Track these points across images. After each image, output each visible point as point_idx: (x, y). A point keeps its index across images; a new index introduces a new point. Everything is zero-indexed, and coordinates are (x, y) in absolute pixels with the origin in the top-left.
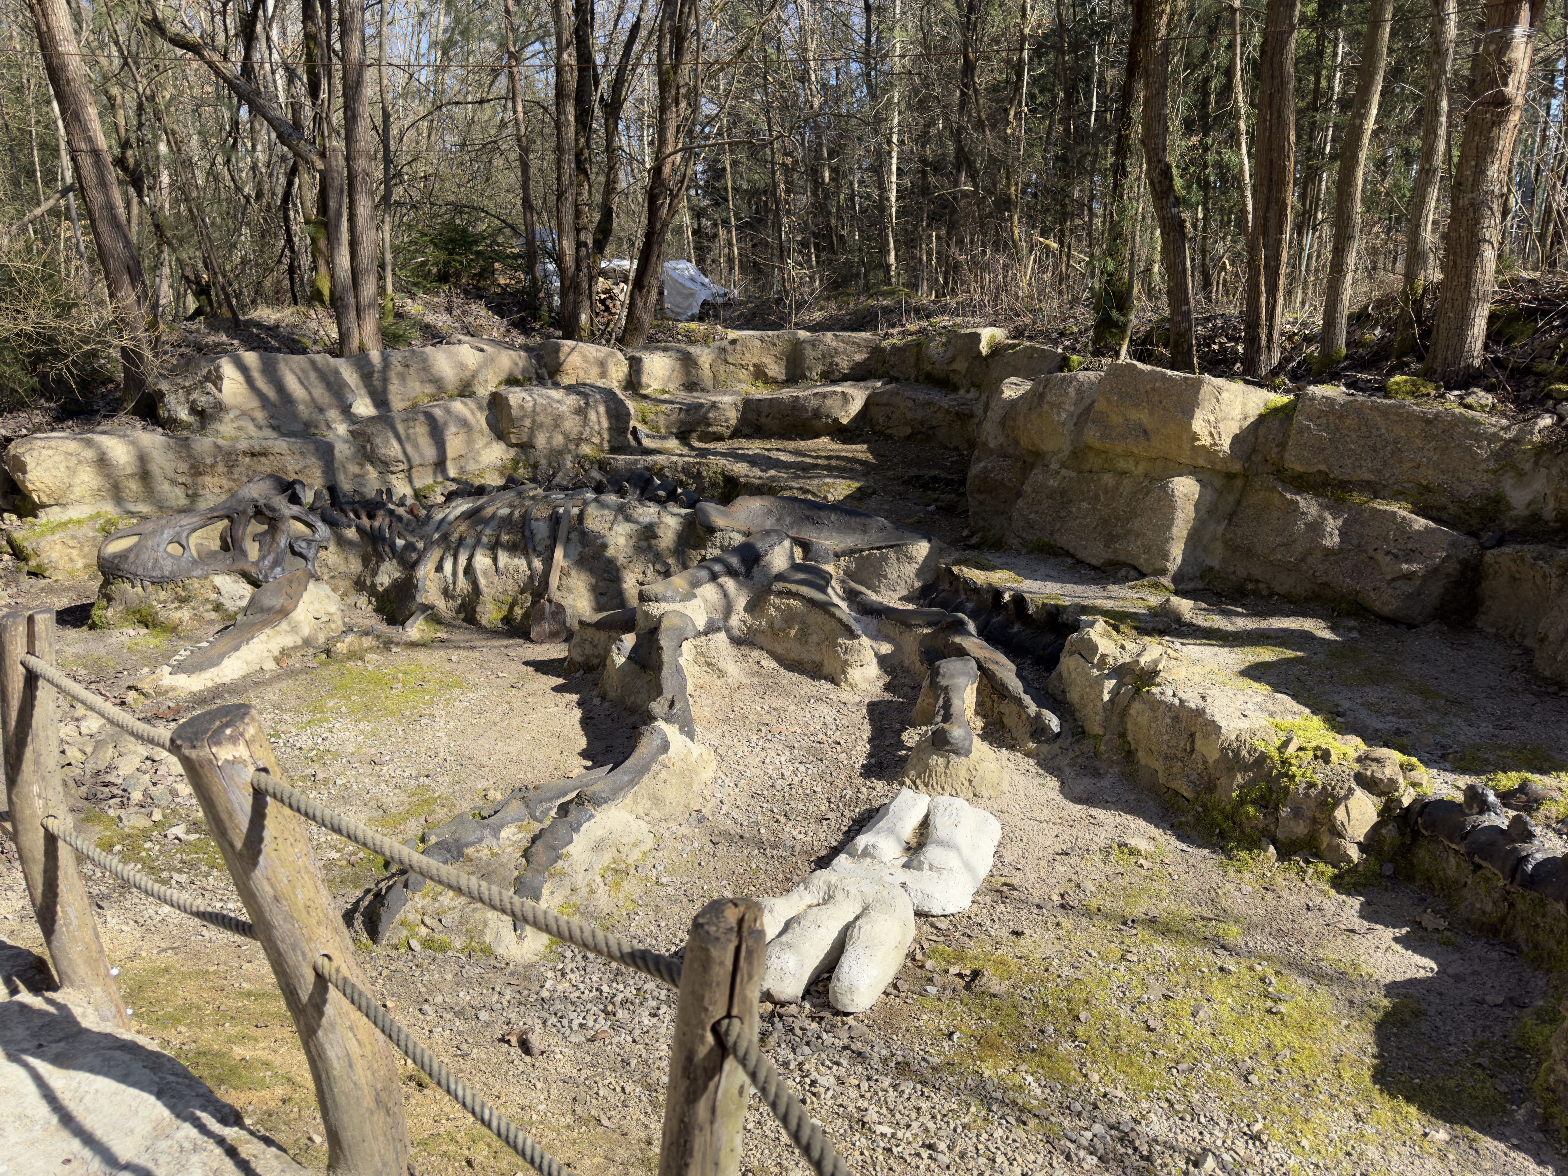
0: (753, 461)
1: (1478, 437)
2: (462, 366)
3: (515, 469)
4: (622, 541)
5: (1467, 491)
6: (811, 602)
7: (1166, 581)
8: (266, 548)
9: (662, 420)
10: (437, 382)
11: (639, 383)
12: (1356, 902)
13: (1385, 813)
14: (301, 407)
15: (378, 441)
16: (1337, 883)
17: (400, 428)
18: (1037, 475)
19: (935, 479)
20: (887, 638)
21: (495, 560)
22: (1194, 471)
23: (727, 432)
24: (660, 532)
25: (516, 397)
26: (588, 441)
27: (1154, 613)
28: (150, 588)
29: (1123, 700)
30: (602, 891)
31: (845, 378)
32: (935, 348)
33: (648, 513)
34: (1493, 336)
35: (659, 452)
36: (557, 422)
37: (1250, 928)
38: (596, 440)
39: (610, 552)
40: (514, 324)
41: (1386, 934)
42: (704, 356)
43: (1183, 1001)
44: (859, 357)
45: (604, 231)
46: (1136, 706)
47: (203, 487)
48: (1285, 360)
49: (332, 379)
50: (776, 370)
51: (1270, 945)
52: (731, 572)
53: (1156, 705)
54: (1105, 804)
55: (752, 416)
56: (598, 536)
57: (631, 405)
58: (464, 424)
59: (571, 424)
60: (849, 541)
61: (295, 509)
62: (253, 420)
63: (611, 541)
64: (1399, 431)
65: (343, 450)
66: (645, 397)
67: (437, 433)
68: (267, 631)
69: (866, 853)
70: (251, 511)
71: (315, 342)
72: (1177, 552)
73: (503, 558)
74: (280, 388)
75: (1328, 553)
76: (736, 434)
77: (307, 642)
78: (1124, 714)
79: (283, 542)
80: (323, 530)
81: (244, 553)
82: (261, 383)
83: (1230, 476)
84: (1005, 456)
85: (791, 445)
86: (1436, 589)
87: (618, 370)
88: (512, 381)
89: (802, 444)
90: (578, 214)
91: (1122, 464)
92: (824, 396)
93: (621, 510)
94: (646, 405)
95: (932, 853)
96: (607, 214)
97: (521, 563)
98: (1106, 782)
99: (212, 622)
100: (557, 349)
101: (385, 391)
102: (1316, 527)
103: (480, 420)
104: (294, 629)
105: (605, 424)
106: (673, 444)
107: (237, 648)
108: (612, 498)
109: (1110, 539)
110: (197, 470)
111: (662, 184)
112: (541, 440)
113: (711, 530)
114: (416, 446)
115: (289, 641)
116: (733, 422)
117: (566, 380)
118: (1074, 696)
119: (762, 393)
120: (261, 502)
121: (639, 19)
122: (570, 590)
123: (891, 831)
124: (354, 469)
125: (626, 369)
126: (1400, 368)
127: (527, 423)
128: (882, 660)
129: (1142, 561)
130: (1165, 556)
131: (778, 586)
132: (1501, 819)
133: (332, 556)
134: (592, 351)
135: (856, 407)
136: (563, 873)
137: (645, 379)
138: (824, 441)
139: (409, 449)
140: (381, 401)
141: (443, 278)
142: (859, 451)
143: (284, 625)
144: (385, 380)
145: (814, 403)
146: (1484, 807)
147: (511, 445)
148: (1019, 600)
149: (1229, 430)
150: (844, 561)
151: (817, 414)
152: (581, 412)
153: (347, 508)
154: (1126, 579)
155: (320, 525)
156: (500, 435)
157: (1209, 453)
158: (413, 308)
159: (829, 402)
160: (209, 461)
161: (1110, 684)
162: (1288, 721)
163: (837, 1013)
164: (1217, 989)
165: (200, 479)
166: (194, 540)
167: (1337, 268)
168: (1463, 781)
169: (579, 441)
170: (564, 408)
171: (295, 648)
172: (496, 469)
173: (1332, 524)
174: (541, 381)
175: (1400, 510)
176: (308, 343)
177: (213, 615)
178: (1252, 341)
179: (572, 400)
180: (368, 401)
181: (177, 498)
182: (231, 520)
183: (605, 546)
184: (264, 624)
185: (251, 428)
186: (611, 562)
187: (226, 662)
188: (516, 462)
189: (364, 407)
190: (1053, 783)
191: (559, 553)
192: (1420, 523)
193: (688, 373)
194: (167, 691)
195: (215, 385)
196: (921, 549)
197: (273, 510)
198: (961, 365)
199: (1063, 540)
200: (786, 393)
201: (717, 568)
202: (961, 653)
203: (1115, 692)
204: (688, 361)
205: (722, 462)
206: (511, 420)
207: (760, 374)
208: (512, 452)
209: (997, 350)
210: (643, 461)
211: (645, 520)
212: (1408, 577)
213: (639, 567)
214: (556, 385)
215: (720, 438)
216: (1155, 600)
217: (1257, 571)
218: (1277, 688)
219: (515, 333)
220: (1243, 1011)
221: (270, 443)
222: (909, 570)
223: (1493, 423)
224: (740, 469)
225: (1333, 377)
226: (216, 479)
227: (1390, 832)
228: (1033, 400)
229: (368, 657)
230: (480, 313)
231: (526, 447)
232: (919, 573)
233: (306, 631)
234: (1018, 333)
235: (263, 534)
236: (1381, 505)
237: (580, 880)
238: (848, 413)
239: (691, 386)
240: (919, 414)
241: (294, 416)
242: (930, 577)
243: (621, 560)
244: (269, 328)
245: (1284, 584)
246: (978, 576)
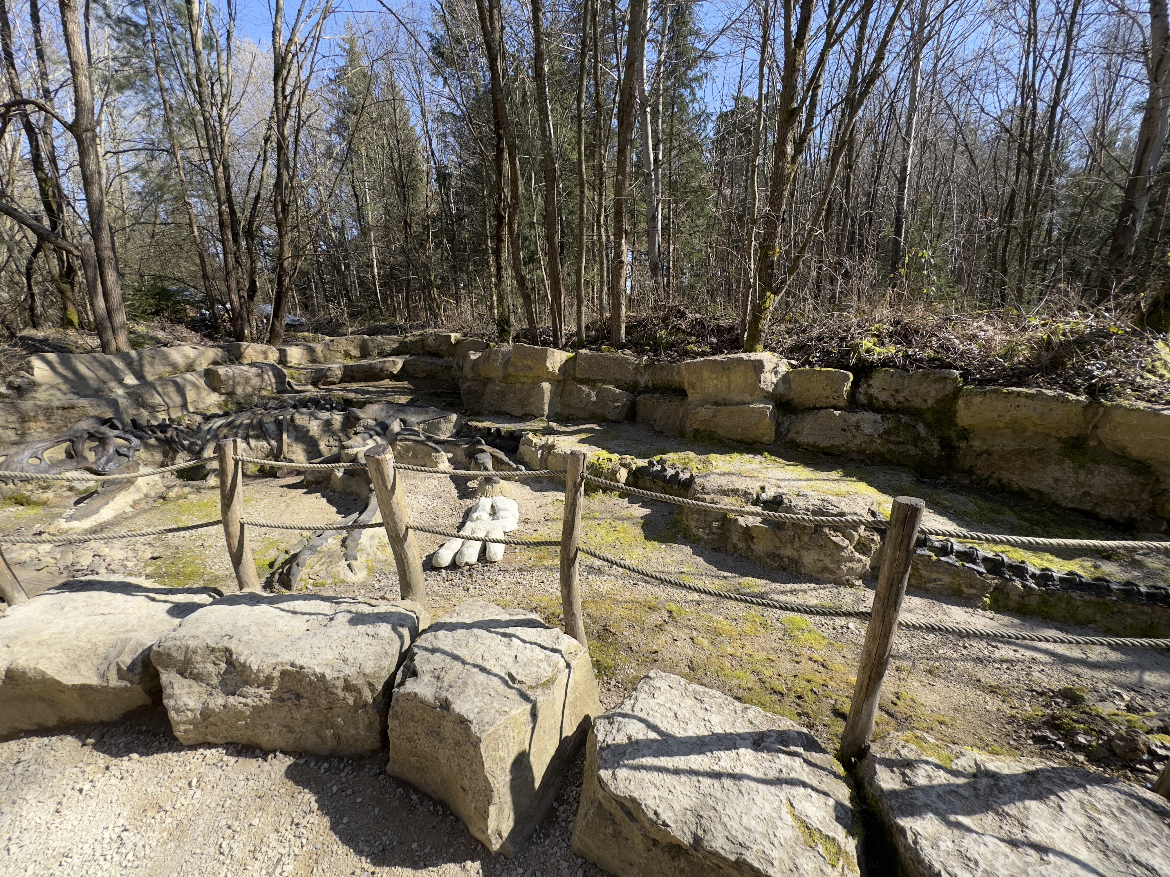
0: (356, 391)
1: (629, 363)
2: (186, 356)
3: (226, 405)
4: (316, 428)
5: (628, 380)
6: (416, 441)
7: (544, 418)
8: (100, 454)
9: (302, 378)
10: (174, 366)
11: (286, 362)
12: (626, 500)
13: (629, 473)
14: (91, 382)
15: (147, 396)
16: (620, 496)
17: (159, 389)
18: (490, 386)
19: (442, 393)
20: (450, 452)
21: (248, 444)
22: (548, 380)
23: (337, 381)
24: (333, 422)
25: (222, 370)
26: (265, 389)
27: (545, 428)
28: (20, 484)
29: (545, 456)
30: (379, 553)
31: (390, 355)
32: (430, 341)
33: (325, 415)
34: (627, 333)
35: (304, 391)
36: (247, 381)
37: (601, 513)
38: (269, 388)
39: (311, 433)
40: (205, 336)
41: (636, 506)
42: (319, 348)
43: (592, 534)
44: (395, 346)
45: (253, 290)
46: (550, 457)
47: (29, 429)
48: (567, 343)
49: (109, 366)
50: (355, 352)
51: (608, 516)
52: (378, 434)
53: (557, 455)
54: (547, 491)
55: (349, 373)
56: (303, 427)
57: (285, 371)
58: (194, 385)
59: (255, 382)
60: (421, 418)
61: (116, 432)
62: (60, 390)
63: (311, 429)
64: (608, 363)
65: (123, 402)
66: (290, 367)
67: (180, 390)
68: (123, 492)
69: (477, 519)
70: (86, 436)
71: (77, 348)
72: (546, 408)
73: (253, 442)
74: (75, 371)
75: (593, 403)
76: (342, 381)
77: (146, 496)
78: (546, 461)
79: (111, 450)
80: (136, 442)
81: (85, 459)
82: (61, 369)
83: (559, 381)
84: (475, 380)
85: (371, 384)
86: (625, 410)
87: (273, 356)
88: (215, 363)
89: (377, 383)
90: (238, 283)
91: (522, 380)
92: (384, 362)
93: (311, 414)
94: (291, 370)
95: (501, 514)
96: (253, 283)
97: (265, 444)
98: (545, 484)
99: (69, 497)
100: (239, 347)
101: (142, 371)
102: (588, 395)
103: (201, 382)
104: (138, 490)
105: (273, 380)
106: (310, 387)
107: (107, 503)
108: (304, 410)
109: (523, 406)
110: (24, 419)
111: (284, 270)
112: (239, 390)
113: (358, 419)
114: (170, 397)
115: (137, 496)
116: (340, 376)
117: (246, 361)
118: (527, 459)
119: (351, 363)
120: (92, 431)
121: (259, 193)
122: (293, 453)
123: (484, 510)
124: (132, 411)
125: (278, 355)
126: (603, 343)
127: (231, 382)
128: (449, 460)
129: (535, 413)
130: (543, 410)
131: (399, 437)
132: (658, 468)
133: (142, 454)
134: (258, 346)
135: (399, 366)
136: (361, 550)
137: (289, 359)
138: (387, 381)
139: (166, 399)
140: (140, 375)
141: (156, 313)
142: (405, 384)
143: (132, 488)
144: (141, 366)
145: (379, 366)
146: (654, 465)
147: (221, 394)
148: (498, 430)
149: (558, 365)
150: (421, 426)
151: (382, 370)
152: (259, 375)
153: (147, 429)
154: (531, 420)
155: (133, 438)
156: (215, 389)
157: (552, 374)
158: (141, 329)
159: (387, 365)
160: (32, 414)
161: (540, 452)
162: (597, 453)
163: (491, 562)
164: (598, 529)
165: (26, 425)
166: (46, 455)
167: (579, 312)
168: (647, 460)
169: (260, 389)
170: (250, 374)
171: (141, 499)
172: (215, 405)
173: (593, 394)
174: (232, 362)
175: (612, 387)
176: (74, 348)
177: (69, 493)
178: (555, 336)
179: (254, 370)
180: (132, 376)
181: (9, 437)
182: (72, 441)
183: (308, 431)
184: (120, 490)
185: (59, 394)
186: (312, 437)
187: (102, 511)
188: (226, 403)
189: (130, 380)
190: (528, 488)
191: (285, 436)
192: (618, 391)
193: (311, 356)
194: (67, 531)
195: (28, 372)
196: (454, 417)
197: (102, 433)
198: (444, 348)
199: (505, 409)
200: (364, 362)
201: (372, 432)
202: (483, 451)
203: (542, 454)
204: (311, 351)
205: (341, 393)
206: (221, 381)
207: (347, 354)
208: (223, 397)
209: (458, 342)
210: (298, 396)
211: (325, 418)
212: (617, 407)
213: (326, 439)
214: (241, 364)
215: (334, 383)
216: (544, 425)
217: (572, 412)
218: (590, 444)
219: (206, 340)
220: (608, 533)
221: (76, 401)
222: (450, 426)
223: (632, 359)
224: (351, 395)
225: (584, 347)
226: (38, 424)
227: (631, 478)
228: (485, 359)
229: (190, 497)
230: (182, 330)
231: (230, 394)
232: (454, 427)
233: (145, 490)
234: (465, 335)
235: (97, 447)
236: (605, 386)
237: (370, 551)
238: (396, 370)
239: (314, 361)
240: (429, 368)
241: (88, 386)
242: (458, 428)
243: (317, 437)
244: (40, 341)
245: (581, 415)
246: (480, 425)
